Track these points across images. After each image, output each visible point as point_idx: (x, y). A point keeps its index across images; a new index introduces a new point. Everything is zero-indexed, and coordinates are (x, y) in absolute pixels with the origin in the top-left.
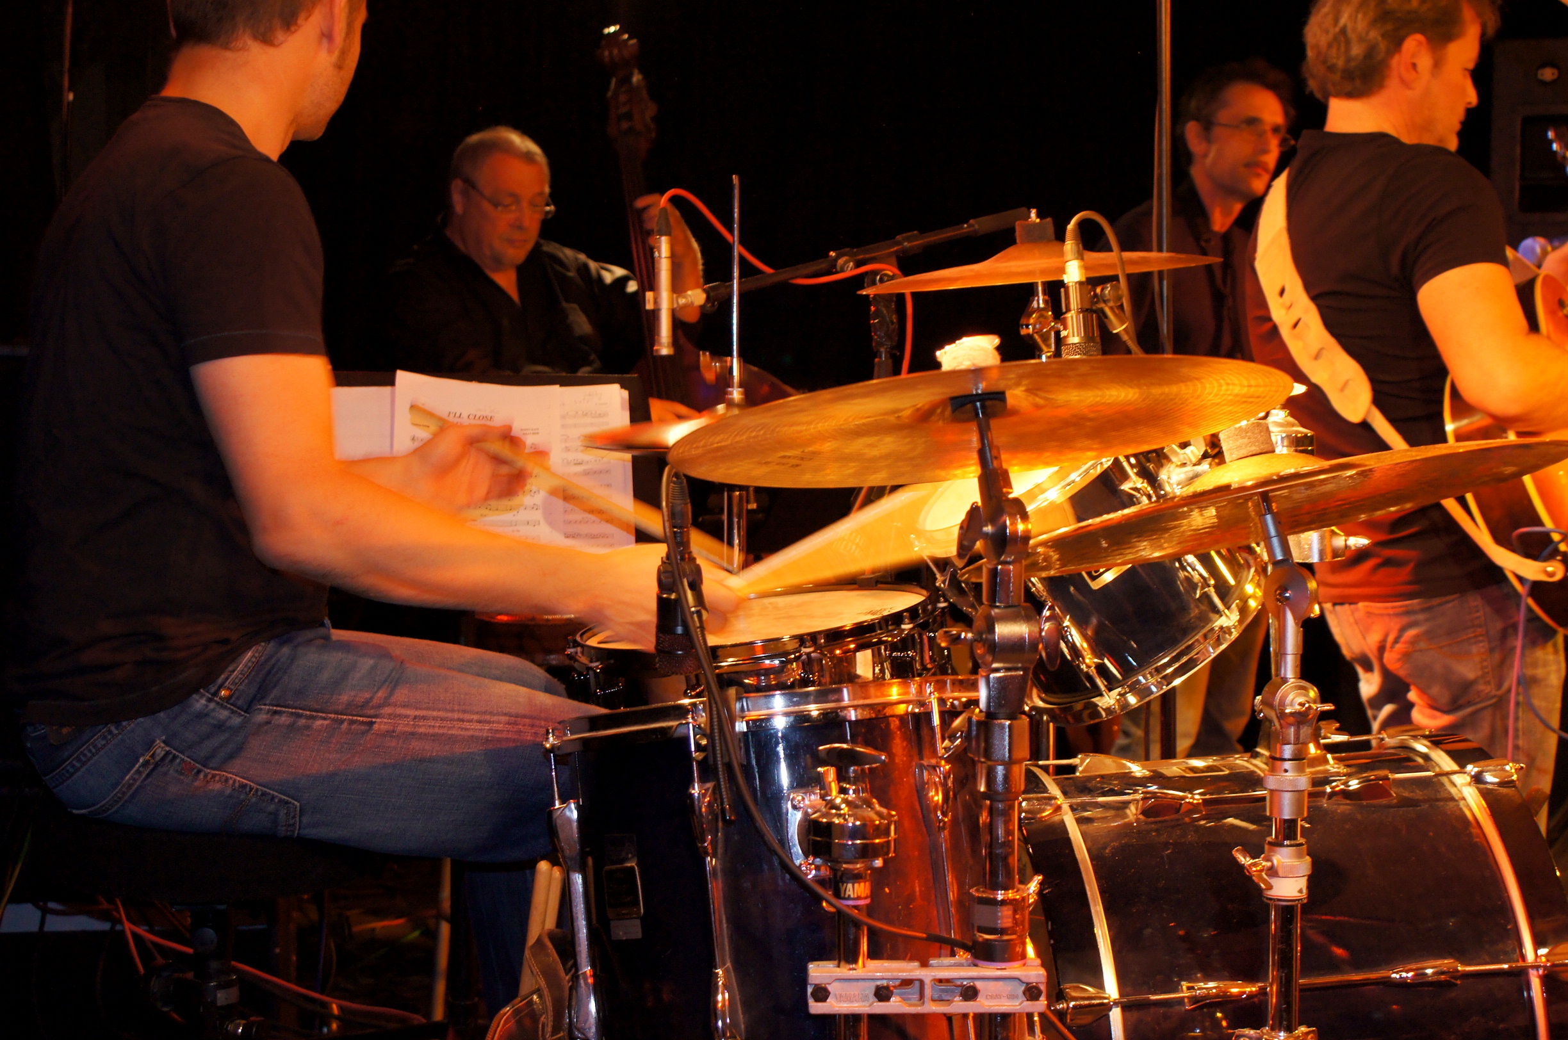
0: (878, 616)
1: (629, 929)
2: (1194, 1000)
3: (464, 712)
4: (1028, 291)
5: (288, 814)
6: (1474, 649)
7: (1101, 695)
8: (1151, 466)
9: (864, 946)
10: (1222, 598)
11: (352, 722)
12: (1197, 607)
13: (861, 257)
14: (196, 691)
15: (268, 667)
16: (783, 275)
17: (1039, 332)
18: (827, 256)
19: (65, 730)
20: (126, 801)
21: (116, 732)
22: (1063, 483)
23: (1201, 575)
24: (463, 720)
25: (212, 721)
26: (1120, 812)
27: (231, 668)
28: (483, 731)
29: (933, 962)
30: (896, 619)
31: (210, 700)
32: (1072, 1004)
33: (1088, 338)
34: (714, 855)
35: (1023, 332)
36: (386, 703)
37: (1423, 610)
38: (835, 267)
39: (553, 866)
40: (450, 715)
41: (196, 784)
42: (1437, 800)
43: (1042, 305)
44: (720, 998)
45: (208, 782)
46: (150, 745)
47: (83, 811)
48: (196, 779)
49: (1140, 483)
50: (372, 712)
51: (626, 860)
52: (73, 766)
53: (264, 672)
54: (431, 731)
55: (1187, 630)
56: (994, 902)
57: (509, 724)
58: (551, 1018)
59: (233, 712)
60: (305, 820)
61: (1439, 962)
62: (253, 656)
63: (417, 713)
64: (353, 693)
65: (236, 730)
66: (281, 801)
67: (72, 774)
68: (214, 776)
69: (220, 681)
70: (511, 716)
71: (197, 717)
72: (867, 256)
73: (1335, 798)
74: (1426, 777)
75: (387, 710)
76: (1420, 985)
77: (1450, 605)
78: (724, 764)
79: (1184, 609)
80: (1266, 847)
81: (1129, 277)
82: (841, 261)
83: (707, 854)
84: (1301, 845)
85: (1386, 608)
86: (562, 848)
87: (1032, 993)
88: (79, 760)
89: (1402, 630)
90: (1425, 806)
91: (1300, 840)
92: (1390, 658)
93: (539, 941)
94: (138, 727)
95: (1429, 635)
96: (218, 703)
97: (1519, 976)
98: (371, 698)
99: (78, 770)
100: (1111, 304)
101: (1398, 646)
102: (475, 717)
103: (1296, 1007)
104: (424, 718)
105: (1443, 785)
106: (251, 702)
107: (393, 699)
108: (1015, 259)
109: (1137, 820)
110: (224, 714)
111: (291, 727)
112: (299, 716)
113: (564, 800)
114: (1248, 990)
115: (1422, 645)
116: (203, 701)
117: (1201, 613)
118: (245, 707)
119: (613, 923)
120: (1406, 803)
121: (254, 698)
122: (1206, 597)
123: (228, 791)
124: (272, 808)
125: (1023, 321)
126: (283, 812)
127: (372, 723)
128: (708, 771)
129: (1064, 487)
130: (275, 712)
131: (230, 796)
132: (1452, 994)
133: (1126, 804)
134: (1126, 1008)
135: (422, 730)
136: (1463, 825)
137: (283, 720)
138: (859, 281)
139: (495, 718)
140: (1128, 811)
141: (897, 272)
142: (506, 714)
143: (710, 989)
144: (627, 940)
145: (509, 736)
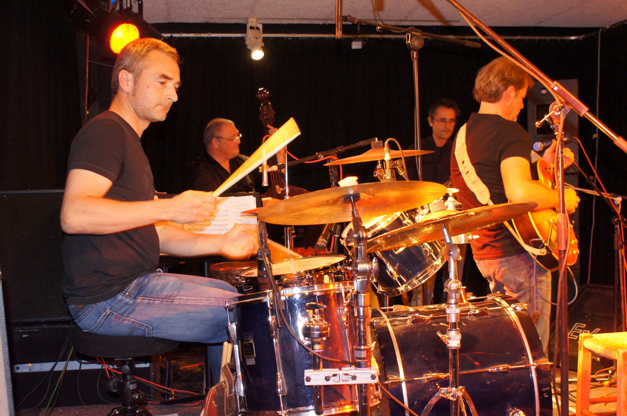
0: (331, 264)
1: (251, 362)
2: (428, 379)
3: (202, 297)
4: (375, 163)
5: (148, 330)
6: (523, 273)
7: (400, 287)
8: (413, 216)
9: (321, 365)
10: (436, 256)
11: (167, 301)
12: (428, 258)
13: (326, 154)
14: (119, 293)
15: (141, 285)
16: (301, 160)
17: (379, 175)
18: (315, 154)
19: (80, 306)
20: (99, 328)
21: (95, 306)
22: (386, 221)
23: (429, 249)
24: (201, 300)
25: (124, 302)
26: (405, 322)
27: (129, 286)
28: (207, 303)
29: (343, 369)
30: (336, 265)
31: (123, 296)
32: (390, 382)
33: (392, 177)
34: (276, 338)
35: (375, 176)
36: (177, 295)
37: (506, 262)
38: (317, 157)
39: (229, 343)
40: (197, 298)
41: (120, 321)
42: (503, 316)
43: (380, 167)
44: (279, 382)
45: (123, 321)
46: (105, 310)
47: (87, 331)
48: (120, 320)
49: (409, 221)
50: (173, 298)
51: (250, 340)
52: (83, 317)
53: (140, 286)
54: (191, 303)
55: (426, 265)
56: (360, 350)
57: (216, 301)
58: (228, 390)
59: (130, 299)
60: (153, 332)
61: (503, 365)
62: (136, 282)
63: (187, 298)
64: (167, 292)
65: (131, 305)
66: (146, 326)
67: (83, 319)
68: (125, 319)
69: (126, 290)
70: (216, 298)
71: (119, 301)
72: (328, 154)
73: (471, 316)
74: (499, 309)
75: (178, 297)
76: (498, 373)
77: (514, 259)
78: (278, 310)
79: (424, 259)
80: (447, 331)
81: (405, 158)
82: (319, 156)
83: (274, 338)
84: (458, 330)
85: (494, 262)
86: (231, 337)
87: (373, 377)
88: (84, 315)
89: (500, 268)
90: (499, 318)
91: (458, 329)
92: (497, 277)
93: (225, 366)
94: (102, 304)
95: (509, 270)
96: (126, 297)
97: (528, 369)
98: (173, 294)
99: (84, 318)
100: (399, 166)
101: (499, 273)
102: (205, 299)
103: (458, 380)
104: (189, 299)
105: (504, 311)
106: (136, 296)
107: (179, 294)
108: (371, 153)
109: (410, 325)
110: (128, 300)
111: (149, 303)
112: (151, 300)
113: (231, 323)
114: (444, 376)
115: (506, 272)
116: (121, 296)
117: (429, 260)
118: (134, 297)
119: (246, 360)
120: (493, 317)
121: (137, 295)
122: (431, 255)
123: (130, 324)
124: (143, 328)
125: (375, 172)
126: (147, 330)
127: (173, 301)
128: (273, 313)
129: (386, 223)
130: (143, 299)
131: (130, 325)
132: (508, 375)
133: (407, 320)
134: (407, 382)
135: (189, 303)
136: (510, 323)
137: (146, 301)
138: (325, 161)
139: (211, 299)
140: (407, 322)
141: (337, 158)
142: (215, 298)
143: (276, 379)
144: (251, 365)
145: (216, 304)
